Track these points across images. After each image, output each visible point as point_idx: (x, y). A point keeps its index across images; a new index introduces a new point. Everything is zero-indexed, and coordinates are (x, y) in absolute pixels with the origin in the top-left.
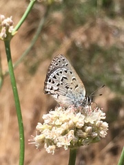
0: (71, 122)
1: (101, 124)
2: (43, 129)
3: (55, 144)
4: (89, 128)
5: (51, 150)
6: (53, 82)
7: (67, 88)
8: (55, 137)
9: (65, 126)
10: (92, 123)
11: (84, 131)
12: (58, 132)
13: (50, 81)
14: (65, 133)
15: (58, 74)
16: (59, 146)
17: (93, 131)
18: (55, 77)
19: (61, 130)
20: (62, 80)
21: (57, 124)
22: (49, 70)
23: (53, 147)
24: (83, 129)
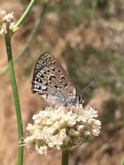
0: (62, 121)
1: (93, 122)
2: (34, 130)
3: (47, 145)
4: (81, 127)
5: (43, 151)
6: (41, 82)
7: (56, 87)
8: (46, 136)
9: (56, 125)
10: (85, 121)
11: (76, 130)
12: (50, 131)
13: (37, 81)
14: (56, 132)
15: (45, 73)
16: (51, 146)
17: (85, 129)
18: (42, 76)
19: (52, 130)
20: (50, 79)
21: (48, 124)
22: (35, 69)
23: (45, 147)
24: (75, 128)
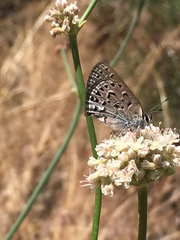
0: (130, 151)
1: (172, 150)
2: (97, 165)
3: (113, 183)
4: (157, 157)
5: (109, 191)
6: (97, 101)
7: (117, 107)
8: (111, 172)
9: (123, 157)
10: (161, 149)
11: (151, 161)
12: (115, 165)
13: (92, 99)
14: (124, 165)
15: (102, 89)
16: (118, 184)
17: (163, 159)
18: (98, 94)
19: (117, 164)
20: (109, 97)
21: (113, 155)
23: (111, 186)
24: (149, 157)
